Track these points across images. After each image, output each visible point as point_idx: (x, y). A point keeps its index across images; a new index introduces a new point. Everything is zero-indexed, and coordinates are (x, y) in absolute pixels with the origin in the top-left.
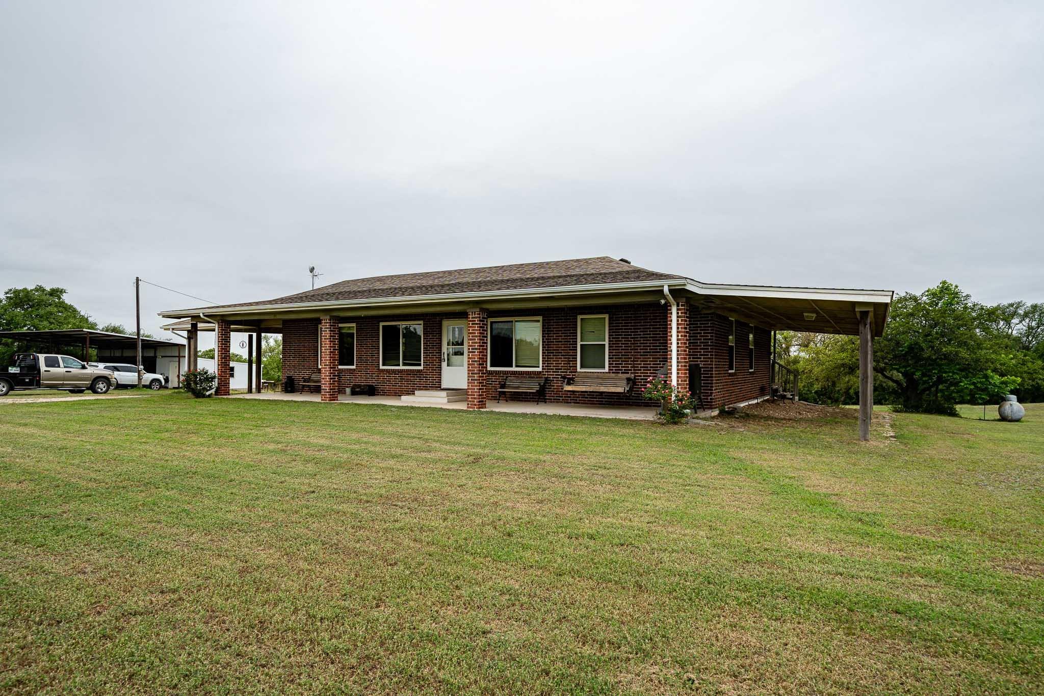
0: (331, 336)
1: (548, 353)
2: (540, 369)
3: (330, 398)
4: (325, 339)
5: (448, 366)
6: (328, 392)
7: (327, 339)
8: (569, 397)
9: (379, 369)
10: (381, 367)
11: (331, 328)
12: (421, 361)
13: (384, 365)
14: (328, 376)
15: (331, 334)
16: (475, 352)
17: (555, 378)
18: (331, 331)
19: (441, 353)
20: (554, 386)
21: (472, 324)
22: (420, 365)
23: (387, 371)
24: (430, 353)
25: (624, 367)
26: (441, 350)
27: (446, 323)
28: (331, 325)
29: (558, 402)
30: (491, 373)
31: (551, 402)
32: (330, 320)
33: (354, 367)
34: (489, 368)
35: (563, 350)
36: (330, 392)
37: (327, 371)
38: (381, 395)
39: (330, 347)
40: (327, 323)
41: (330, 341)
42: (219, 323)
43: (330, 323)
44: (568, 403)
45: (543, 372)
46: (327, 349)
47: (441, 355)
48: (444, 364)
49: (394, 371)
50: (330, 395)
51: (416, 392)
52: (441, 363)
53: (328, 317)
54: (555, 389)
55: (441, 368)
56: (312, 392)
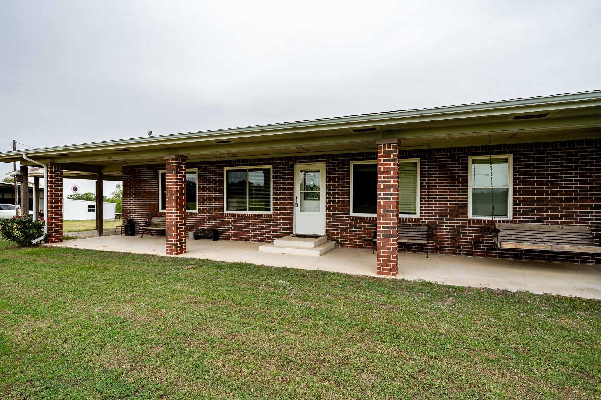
0: (177, 179)
1: (428, 198)
2: (417, 216)
3: (177, 251)
4: (170, 182)
5: (301, 211)
6: (174, 244)
7: (173, 182)
8: (458, 248)
9: (223, 214)
10: (226, 212)
11: (177, 169)
12: (270, 206)
13: (227, 209)
14: (174, 225)
15: (177, 176)
16: (389, 199)
17: (437, 226)
18: (177, 173)
19: (293, 198)
20: (437, 235)
21: (384, 161)
22: (269, 210)
23: (233, 215)
24: (280, 198)
25: (536, 215)
26: (293, 195)
27: (298, 168)
28: (177, 166)
29: (442, 253)
30: (355, 219)
31: (433, 253)
32: (176, 160)
33: (196, 211)
34: (352, 214)
35: (449, 195)
36: (177, 244)
37: (173, 219)
38: (226, 239)
39: (177, 191)
40: (172, 163)
41: (177, 185)
42: (47, 166)
43: (176, 163)
44: (456, 254)
45: (422, 219)
46: (173, 194)
47: (293, 200)
48: (297, 210)
49: (239, 216)
50: (177, 247)
51: (274, 240)
52: (293, 208)
53: (174, 157)
54: (438, 238)
55: (293, 213)
56: (152, 235)
